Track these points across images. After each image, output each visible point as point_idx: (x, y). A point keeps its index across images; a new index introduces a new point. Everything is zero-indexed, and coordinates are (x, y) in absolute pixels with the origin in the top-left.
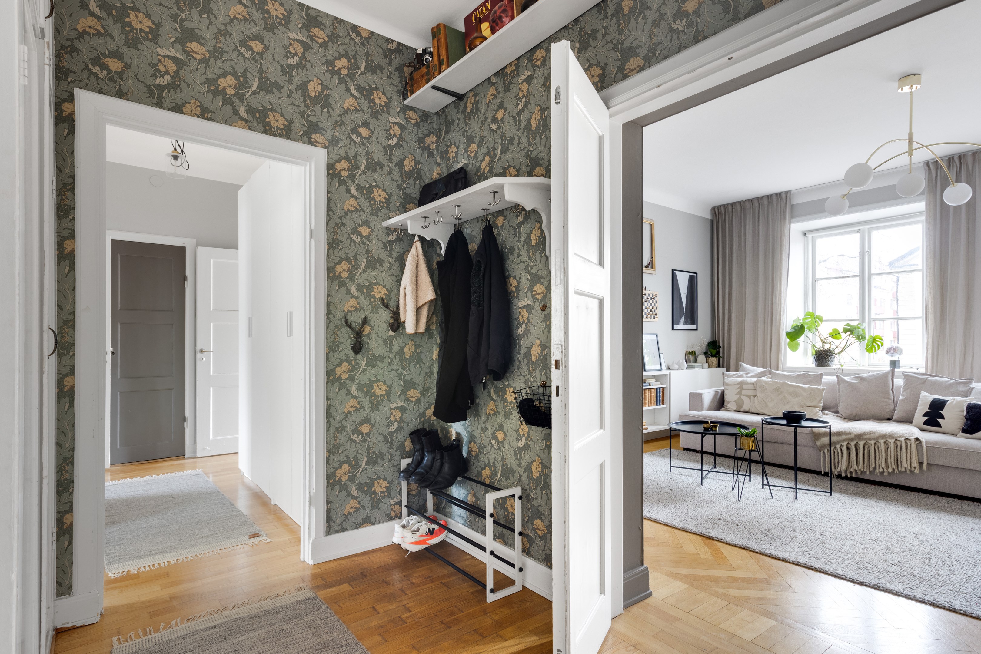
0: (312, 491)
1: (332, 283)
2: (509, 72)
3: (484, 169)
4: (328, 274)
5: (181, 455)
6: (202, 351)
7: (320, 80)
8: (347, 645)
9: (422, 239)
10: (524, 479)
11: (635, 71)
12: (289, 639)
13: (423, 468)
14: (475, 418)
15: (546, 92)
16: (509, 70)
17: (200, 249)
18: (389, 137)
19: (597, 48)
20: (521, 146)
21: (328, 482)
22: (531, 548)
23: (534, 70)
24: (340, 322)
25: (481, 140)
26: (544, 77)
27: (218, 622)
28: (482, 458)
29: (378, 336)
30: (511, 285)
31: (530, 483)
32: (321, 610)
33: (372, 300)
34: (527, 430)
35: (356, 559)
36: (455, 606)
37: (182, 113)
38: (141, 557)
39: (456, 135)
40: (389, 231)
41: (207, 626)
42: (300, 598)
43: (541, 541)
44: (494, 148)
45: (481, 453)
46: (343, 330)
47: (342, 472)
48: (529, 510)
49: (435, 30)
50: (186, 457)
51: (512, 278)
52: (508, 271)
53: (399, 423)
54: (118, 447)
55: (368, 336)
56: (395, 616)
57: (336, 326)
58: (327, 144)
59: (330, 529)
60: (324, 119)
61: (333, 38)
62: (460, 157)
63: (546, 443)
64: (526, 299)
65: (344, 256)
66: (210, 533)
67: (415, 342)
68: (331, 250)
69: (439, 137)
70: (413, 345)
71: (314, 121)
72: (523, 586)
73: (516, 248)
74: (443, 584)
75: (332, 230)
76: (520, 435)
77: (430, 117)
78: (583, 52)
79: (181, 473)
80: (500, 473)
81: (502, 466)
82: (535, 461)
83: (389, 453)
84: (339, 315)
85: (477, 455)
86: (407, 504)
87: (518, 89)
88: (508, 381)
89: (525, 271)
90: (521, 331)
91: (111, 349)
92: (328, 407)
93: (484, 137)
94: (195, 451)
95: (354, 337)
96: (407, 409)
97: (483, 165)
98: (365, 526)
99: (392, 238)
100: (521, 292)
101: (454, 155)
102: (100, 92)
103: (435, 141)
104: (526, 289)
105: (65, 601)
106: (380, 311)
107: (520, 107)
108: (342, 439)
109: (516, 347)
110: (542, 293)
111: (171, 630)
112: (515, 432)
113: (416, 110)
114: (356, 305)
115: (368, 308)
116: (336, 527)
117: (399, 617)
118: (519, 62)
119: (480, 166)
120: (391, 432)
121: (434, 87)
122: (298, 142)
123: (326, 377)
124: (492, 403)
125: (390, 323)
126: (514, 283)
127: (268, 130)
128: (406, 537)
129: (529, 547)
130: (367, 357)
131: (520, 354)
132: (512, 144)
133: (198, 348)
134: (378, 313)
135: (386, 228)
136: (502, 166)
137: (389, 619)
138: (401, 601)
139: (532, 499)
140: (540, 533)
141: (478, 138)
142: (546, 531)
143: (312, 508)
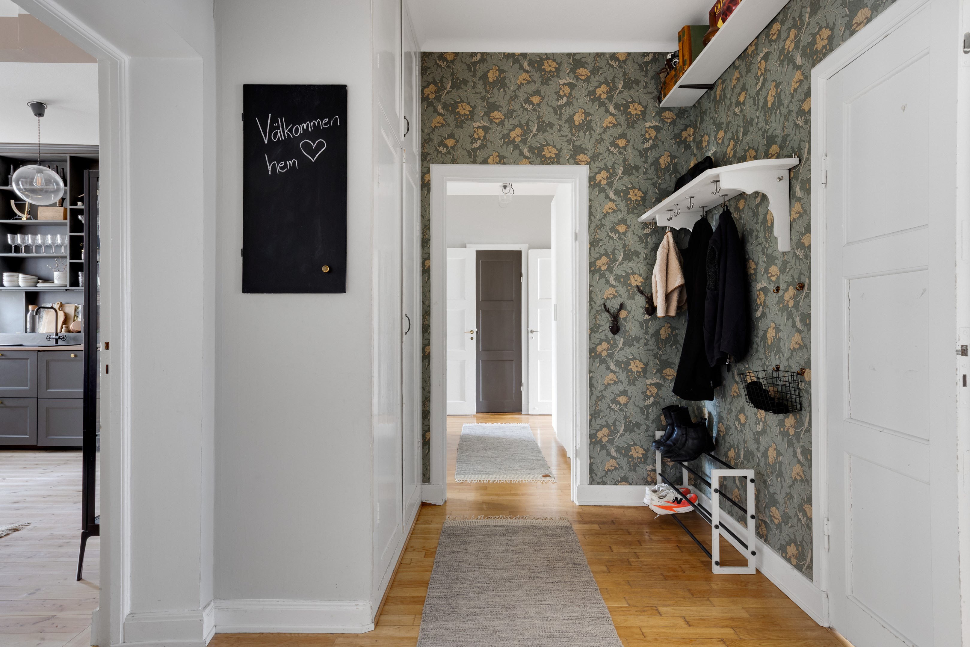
0: (578, 446)
1: (593, 275)
2: (750, 53)
3: (730, 154)
4: (590, 269)
5: (519, 411)
6: (532, 332)
7: (584, 109)
8: (579, 564)
9: (673, 230)
10: (762, 464)
11: (862, 24)
12: (542, 548)
13: (671, 441)
14: (722, 399)
15: (781, 65)
16: (750, 51)
17: (531, 251)
18: (645, 141)
19: (827, 8)
20: (760, 126)
21: (591, 440)
22: (769, 536)
23: (771, 45)
24: (600, 308)
25: (727, 127)
26: (779, 50)
27: (503, 524)
28: (729, 439)
29: (635, 320)
30: (751, 268)
31: (766, 469)
32: (570, 537)
33: (629, 288)
34: (764, 414)
35: (613, 509)
36: (680, 567)
37: (488, 164)
38: (475, 474)
39: (708, 125)
40: (645, 225)
41: (496, 524)
42: (560, 525)
43: (777, 529)
44: (737, 132)
45: (727, 433)
46: (602, 314)
47: (603, 434)
48: (766, 495)
49: (681, 33)
50: (522, 413)
51: (751, 260)
52: (748, 254)
53: (655, 398)
54: (481, 400)
55: (625, 319)
56: (624, 558)
57: (597, 311)
58: (589, 160)
59: (593, 480)
60: (586, 141)
61: (595, 71)
62: (711, 144)
63: (780, 429)
64: (763, 281)
65: (603, 252)
66: (519, 468)
67: (671, 324)
68: (592, 248)
69: (695, 129)
70: (669, 327)
71: (579, 145)
72: (757, 571)
73: (755, 230)
74: (678, 547)
75: (593, 231)
76: (759, 419)
77: (687, 111)
78: (814, 16)
79: (516, 425)
80: (742, 454)
81: (744, 449)
82: (771, 447)
83: (645, 424)
84: (599, 302)
85: (724, 436)
86: (661, 473)
87: (757, 68)
88: (748, 364)
89: (762, 253)
90: (758, 314)
91: (476, 330)
92: (591, 379)
93: (729, 122)
94: (528, 410)
95: (612, 320)
96: (663, 386)
97: (729, 149)
98: (623, 484)
99: (647, 231)
100: (758, 274)
101: (706, 144)
102: (443, 163)
103: (692, 133)
104: (763, 271)
105: (426, 486)
106: (636, 297)
107: (759, 86)
108: (602, 406)
109: (754, 330)
110: (777, 274)
111: (477, 520)
112: (754, 416)
113: (671, 109)
114: (614, 293)
115: (624, 295)
116: (597, 479)
117: (628, 559)
118: (758, 41)
119: (726, 152)
120: (647, 405)
121: (681, 87)
122: (566, 164)
123: (588, 354)
124: (735, 385)
125: (645, 308)
126: (752, 265)
127: (544, 161)
128: (653, 500)
129: (767, 534)
130: (624, 338)
131: (757, 337)
132: (752, 125)
133: (530, 329)
134: (634, 299)
135: (642, 223)
136: (743, 149)
137: (619, 558)
138: (635, 549)
139: (769, 485)
140: (776, 521)
141: (725, 124)
142: (781, 521)
143: (578, 459)
